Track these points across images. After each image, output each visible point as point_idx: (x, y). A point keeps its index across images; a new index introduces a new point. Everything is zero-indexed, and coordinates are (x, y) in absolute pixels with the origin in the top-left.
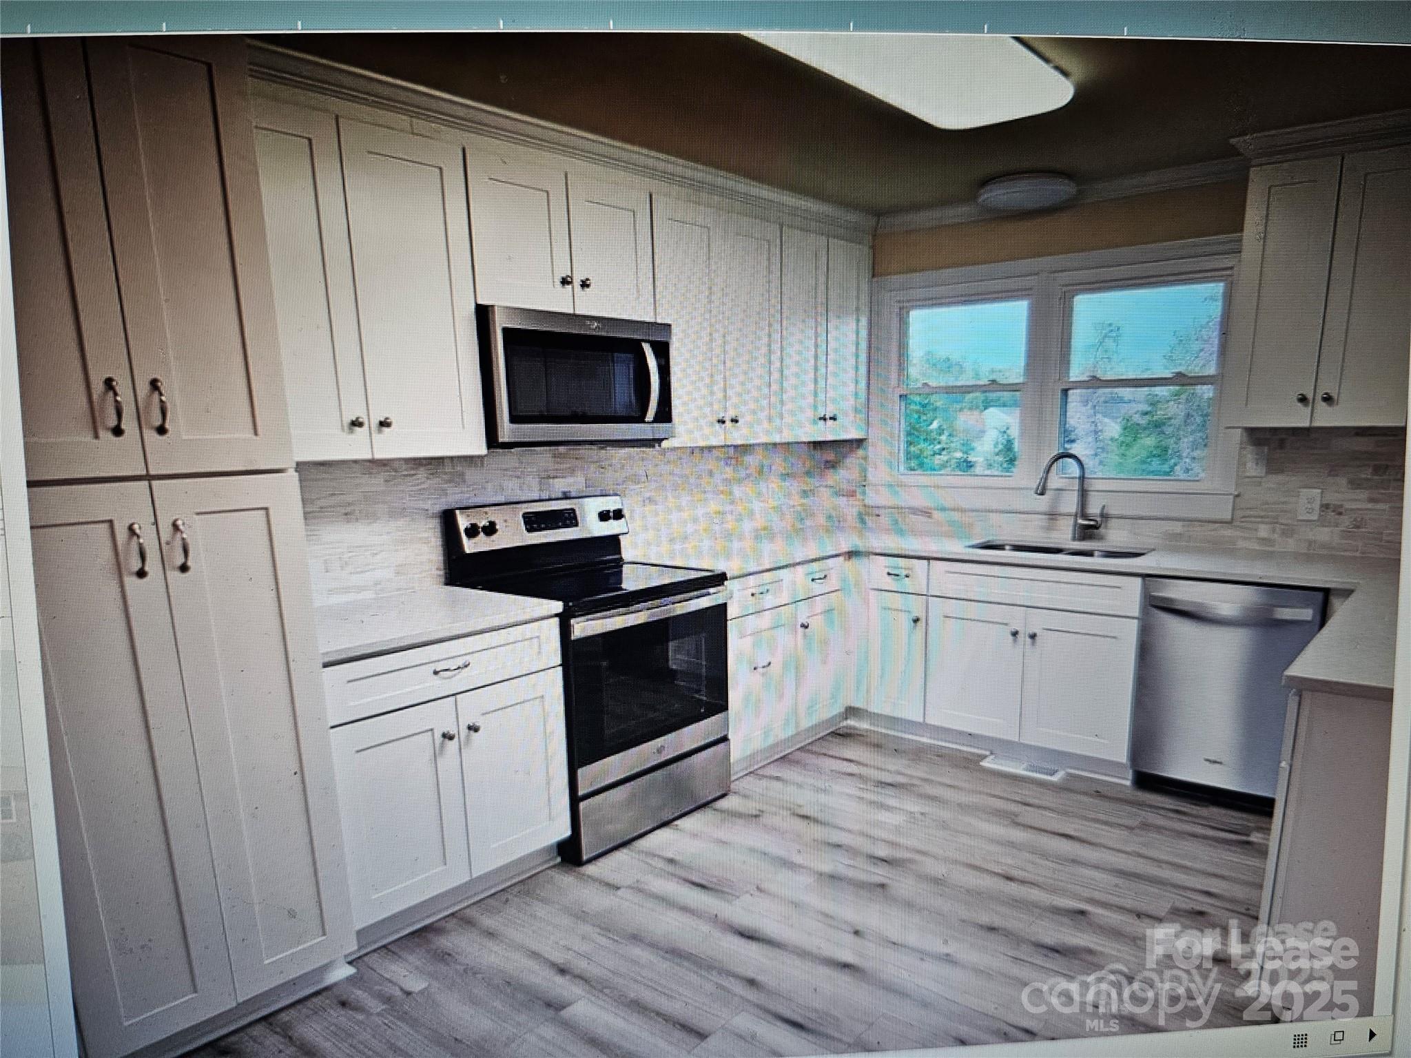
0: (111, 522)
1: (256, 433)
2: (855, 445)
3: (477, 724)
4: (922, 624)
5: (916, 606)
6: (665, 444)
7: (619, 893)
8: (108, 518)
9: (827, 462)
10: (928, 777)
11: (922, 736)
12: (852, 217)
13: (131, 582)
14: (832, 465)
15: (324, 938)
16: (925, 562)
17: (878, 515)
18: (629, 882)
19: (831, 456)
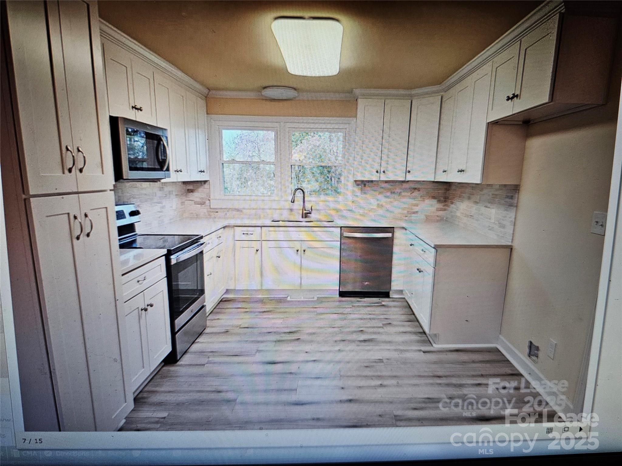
0: (68, 214)
1: (103, 173)
2: (203, 183)
3: (152, 303)
4: (259, 252)
5: (257, 245)
6: (162, 181)
7: (205, 366)
8: (67, 212)
9: (188, 190)
10: (275, 307)
11: (259, 295)
12: (198, 86)
13: (75, 241)
14: (191, 191)
15: (126, 403)
16: (260, 228)
17: (217, 212)
18: (206, 362)
19: (190, 187)
